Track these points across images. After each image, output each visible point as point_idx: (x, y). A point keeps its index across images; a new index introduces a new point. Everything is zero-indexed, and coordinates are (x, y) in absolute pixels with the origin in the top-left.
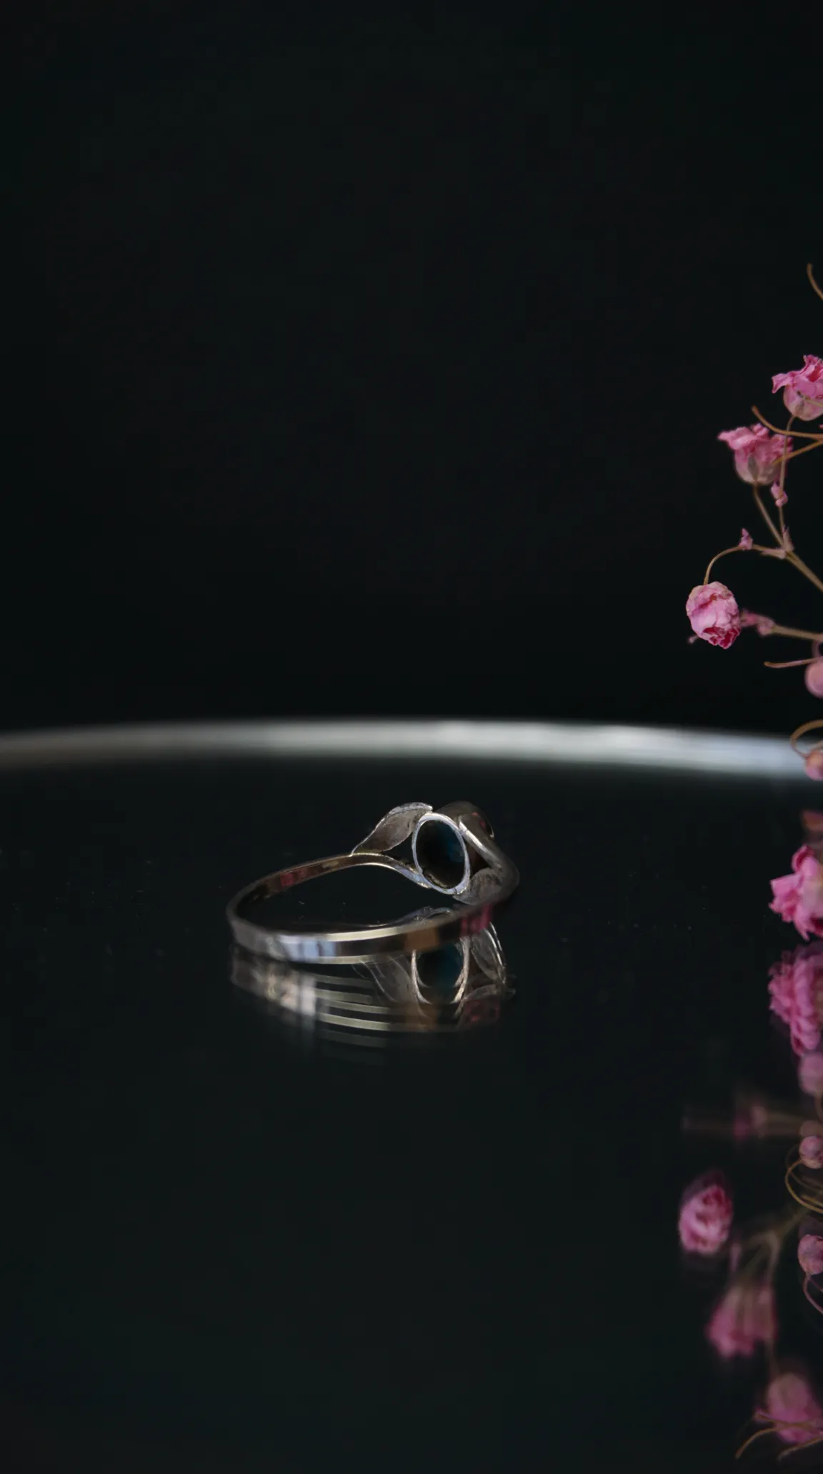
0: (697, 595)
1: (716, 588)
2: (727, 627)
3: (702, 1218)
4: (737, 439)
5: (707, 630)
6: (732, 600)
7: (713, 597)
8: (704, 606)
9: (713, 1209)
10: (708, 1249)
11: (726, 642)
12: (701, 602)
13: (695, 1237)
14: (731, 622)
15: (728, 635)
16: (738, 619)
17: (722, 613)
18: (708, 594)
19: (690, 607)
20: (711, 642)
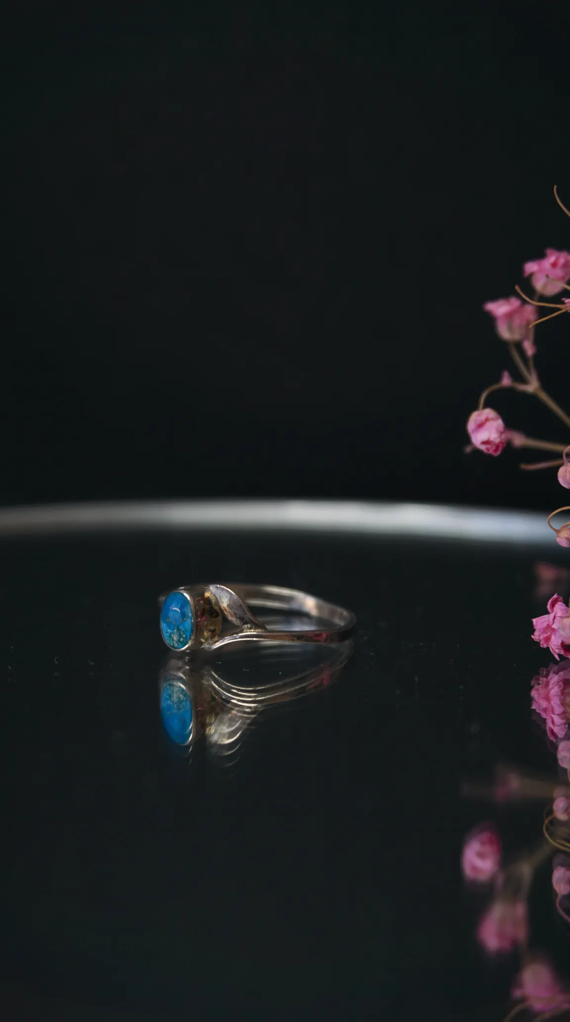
0: (475, 418)
1: (489, 413)
2: (497, 441)
3: (481, 855)
4: (499, 308)
5: (484, 443)
6: (500, 422)
7: (487, 420)
8: (480, 426)
9: (488, 849)
10: (483, 877)
11: (496, 450)
12: (479, 423)
13: (475, 869)
14: (500, 437)
15: (497, 447)
16: (504, 435)
17: (494, 431)
18: (483, 417)
19: (471, 425)
20: (486, 451)
